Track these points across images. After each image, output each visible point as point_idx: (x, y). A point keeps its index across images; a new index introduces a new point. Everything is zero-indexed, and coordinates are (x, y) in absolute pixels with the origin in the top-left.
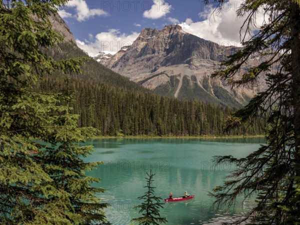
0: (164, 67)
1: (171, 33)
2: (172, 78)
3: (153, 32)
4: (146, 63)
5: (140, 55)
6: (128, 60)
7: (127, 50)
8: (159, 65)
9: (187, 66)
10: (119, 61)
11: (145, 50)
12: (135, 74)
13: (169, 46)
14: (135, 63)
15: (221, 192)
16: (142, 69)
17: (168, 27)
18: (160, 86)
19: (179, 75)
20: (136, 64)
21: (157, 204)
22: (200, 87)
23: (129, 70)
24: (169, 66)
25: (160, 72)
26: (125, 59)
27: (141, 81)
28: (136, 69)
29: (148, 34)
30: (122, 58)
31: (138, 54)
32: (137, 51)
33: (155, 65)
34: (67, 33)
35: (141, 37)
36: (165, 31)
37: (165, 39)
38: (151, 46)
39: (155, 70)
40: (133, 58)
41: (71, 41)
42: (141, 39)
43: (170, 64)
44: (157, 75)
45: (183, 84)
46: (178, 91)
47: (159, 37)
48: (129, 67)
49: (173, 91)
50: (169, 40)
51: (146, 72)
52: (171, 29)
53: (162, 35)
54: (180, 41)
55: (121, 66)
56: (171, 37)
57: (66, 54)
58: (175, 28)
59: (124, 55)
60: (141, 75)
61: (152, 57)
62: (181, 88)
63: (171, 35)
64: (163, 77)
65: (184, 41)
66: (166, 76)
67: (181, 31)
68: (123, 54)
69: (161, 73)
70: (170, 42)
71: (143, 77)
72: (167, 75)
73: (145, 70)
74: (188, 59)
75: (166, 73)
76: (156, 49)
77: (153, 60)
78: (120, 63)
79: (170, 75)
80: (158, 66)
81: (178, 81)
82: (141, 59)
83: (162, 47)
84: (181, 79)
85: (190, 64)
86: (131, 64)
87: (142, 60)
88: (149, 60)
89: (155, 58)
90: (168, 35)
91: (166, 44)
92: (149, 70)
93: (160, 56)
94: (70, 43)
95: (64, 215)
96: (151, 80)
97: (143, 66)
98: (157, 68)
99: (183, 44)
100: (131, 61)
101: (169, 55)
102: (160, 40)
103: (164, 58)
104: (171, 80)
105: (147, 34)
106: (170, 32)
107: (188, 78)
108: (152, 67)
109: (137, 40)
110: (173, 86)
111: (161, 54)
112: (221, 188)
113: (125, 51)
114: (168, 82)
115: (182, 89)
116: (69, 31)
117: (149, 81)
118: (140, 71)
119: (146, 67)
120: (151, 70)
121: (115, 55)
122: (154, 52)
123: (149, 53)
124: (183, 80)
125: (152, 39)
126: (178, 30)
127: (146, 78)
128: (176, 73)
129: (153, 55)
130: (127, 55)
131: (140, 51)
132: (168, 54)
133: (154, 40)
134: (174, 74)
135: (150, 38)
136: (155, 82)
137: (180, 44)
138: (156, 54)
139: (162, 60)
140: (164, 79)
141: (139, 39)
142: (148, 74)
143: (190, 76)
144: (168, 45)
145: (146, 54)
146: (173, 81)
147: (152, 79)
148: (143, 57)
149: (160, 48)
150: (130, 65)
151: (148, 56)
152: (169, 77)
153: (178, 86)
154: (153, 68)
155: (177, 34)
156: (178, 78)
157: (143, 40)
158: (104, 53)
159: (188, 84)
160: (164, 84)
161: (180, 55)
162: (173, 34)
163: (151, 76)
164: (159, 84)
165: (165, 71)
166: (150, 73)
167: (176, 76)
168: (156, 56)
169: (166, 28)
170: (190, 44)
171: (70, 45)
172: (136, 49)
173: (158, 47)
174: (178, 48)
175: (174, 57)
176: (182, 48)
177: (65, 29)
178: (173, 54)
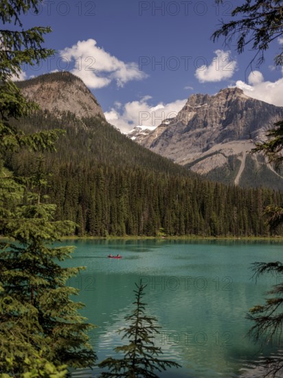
0: (220, 144)
1: (229, 99)
2: (231, 159)
3: (205, 99)
4: (195, 139)
5: (187, 130)
6: (171, 137)
7: (170, 123)
8: (213, 142)
9: (251, 142)
10: (160, 138)
11: (193, 123)
12: (181, 155)
13: (227, 116)
14: (180, 141)
15: (263, 314)
16: (190, 148)
17: (224, 91)
18: (214, 170)
19: (241, 155)
20: (182, 141)
21: (150, 327)
22: (270, 170)
23: (173, 149)
24: (226, 142)
25: (215, 151)
26: (167, 135)
27: (189, 164)
28: (182, 148)
29: (197, 102)
30: (163, 134)
31: (184, 127)
32: (183, 124)
33: (207, 142)
34: (93, 105)
35: (189, 105)
36: (220, 97)
37: (220, 108)
38: (201, 117)
39: (208, 148)
40: (178, 134)
41: (99, 115)
42: (188, 109)
43: (228, 139)
44: (211, 155)
45: (246, 166)
46: (239, 176)
47: (212, 105)
48: (173, 146)
49: (233, 176)
50: (227, 109)
51: (195, 152)
52: (228, 94)
53: (216, 102)
54: (240, 109)
55: (163, 145)
56: (229, 104)
57: (93, 132)
58: (234, 93)
59: (166, 131)
60: (188, 155)
61: (204, 132)
62: (244, 171)
63: (229, 102)
64: (218, 158)
65: (246, 109)
66: (223, 157)
67: (242, 96)
68: (164, 129)
69: (216, 153)
70: (228, 110)
71: (192, 158)
72: (224, 155)
73: (194, 149)
74: (253, 132)
75: (222, 152)
76: (209, 121)
77: (205, 135)
78: (161, 140)
79: (227, 155)
80: (211, 144)
81: (239, 163)
82: (188, 135)
83: (216, 117)
84: (243, 160)
85: (255, 140)
86: (175, 141)
87: (190, 136)
88: (199, 135)
89: (208, 133)
90: (224, 101)
91: (222, 113)
92: (199, 149)
93: (214, 130)
94: (97, 117)
95: (27, 337)
96: (202, 161)
97: (191, 144)
98: (210, 145)
99: (245, 112)
100: (175, 138)
101: (226, 129)
102: (213, 108)
103: (220, 132)
104: (229, 161)
106: (227, 98)
107: (253, 158)
108: (203, 145)
109: (183, 110)
110: (231, 168)
111: (215, 128)
112: (262, 308)
113: (167, 125)
114: (226, 163)
115: (244, 173)
116: (95, 102)
117: (199, 163)
118: (187, 151)
119: (196, 145)
120: (202, 148)
121: (154, 131)
122: (205, 124)
123: (199, 127)
124: (246, 161)
125: (203, 108)
126: (237, 94)
127: (196, 159)
128: (236, 152)
129: (205, 128)
130: (171, 130)
131: (187, 124)
132: (224, 126)
133: (205, 109)
134: (234, 153)
135: (200, 106)
136: (207, 164)
137: (241, 113)
138: (209, 128)
139: (216, 135)
140: (220, 161)
141: (185, 108)
142: (199, 155)
143: (255, 155)
144: (224, 115)
145: (195, 128)
146: (232, 162)
147: (204, 160)
148: (191, 132)
149: (214, 119)
150: (174, 143)
151: (198, 130)
152: (226, 157)
153: (239, 169)
154: (205, 146)
155: (237, 100)
156: (239, 158)
157: (190, 110)
158: (140, 128)
159: (253, 166)
160: (220, 166)
161: (241, 127)
162: (231, 100)
163: (202, 156)
164: (214, 167)
165: (221, 150)
166: (201, 153)
167: (236, 155)
168: (208, 131)
169: (222, 92)
170: (255, 112)
171: (97, 120)
172: (181, 122)
173: (211, 118)
174: (238, 119)
175: (233, 131)
176: (244, 117)
177: (91, 100)
178: (231, 127)
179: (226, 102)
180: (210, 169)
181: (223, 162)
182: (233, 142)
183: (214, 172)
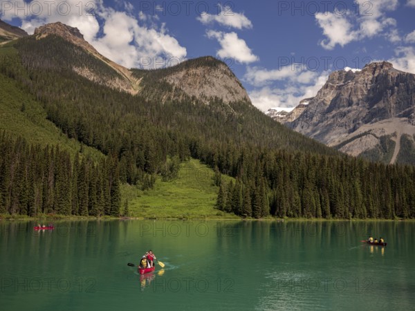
0: (368, 125)
1: (376, 75)
2: (383, 139)
3: (348, 76)
4: (339, 120)
5: (329, 110)
6: (311, 118)
7: (310, 104)
8: (360, 122)
9: (405, 121)
10: (298, 119)
11: (335, 104)
13: (374, 93)
14: (322, 121)
16: (334, 129)
17: (370, 66)
18: (365, 152)
19: (394, 135)
20: (325, 122)
23: (315, 131)
24: (376, 121)
25: (363, 132)
26: (307, 117)
27: (334, 146)
28: (325, 130)
29: (340, 79)
30: (301, 115)
31: (326, 108)
32: (324, 104)
33: (353, 122)
34: (239, 89)
35: (330, 84)
36: (366, 73)
37: (366, 84)
38: (346, 96)
39: (354, 129)
40: (319, 115)
41: (245, 99)
42: (329, 87)
43: (377, 118)
44: (360, 136)
45: (401, 147)
46: (394, 158)
47: (357, 82)
48: (314, 128)
49: (388, 157)
50: (374, 85)
51: (340, 133)
52: (375, 69)
53: (362, 78)
54: (391, 84)
55: (302, 127)
56: (376, 80)
57: (242, 116)
58: (382, 67)
59: (305, 112)
60: (332, 137)
61: (349, 112)
62: (400, 153)
63: (376, 77)
64: (368, 139)
65: (398, 85)
66: (374, 138)
67: (392, 70)
68: (302, 110)
69: (365, 134)
70: (376, 87)
71: (337, 140)
72: (375, 136)
73: (339, 131)
74: (407, 109)
75: (373, 132)
76: (354, 99)
77: (350, 115)
78: (300, 122)
79: (379, 135)
80: (359, 124)
81: (392, 144)
82: (331, 115)
83: (362, 95)
84: (397, 140)
85: (410, 118)
86: (316, 122)
87: (333, 117)
88: (343, 115)
89: (353, 112)
90: (371, 77)
91: (369, 90)
92: (345, 130)
93: (361, 109)
94: (244, 101)
96: (350, 143)
97: (335, 125)
98: (357, 126)
99: (396, 88)
100: (316, 119)
101: (375, 107)
102: (359, 85)
103: (368, 111)
104: (381, 142)
105: (338, 79)
106: (374, 73)
107: (409, 138)
108: (349, 126)
109: (323, 88)
110: (385, 150)
111: (361, 106)
113: (306, 106)
114: (378, 145)
116: (241, 85)
117: (347, 145)
118: (330, 132)
119: (340, 125)
120: (348, 129)
121: (292, 113)
122: (350, 104)
123: (344, 106)
124: (401, 141)
125: (347, 85)
126: (386, 69)
127: (342, 141)
128: (388, 132)
129: (350, 108)
130: (311, 111)
131: (329, 103)
132: (372, 105)
133: (349, 87)
134: (386, 134)
135: (342, 84)
136: (356, 147)
137: (392, 88)
138: (355, 107)
139: (364, 114)
140: (371, 142)
141: (326, 86)
142: (344, 137)
143: (412, 135)
144: (371, 92)
145: (339, 108)
146: (386, 143)
147: (352, 142)
148: (334, 112)
149: (360, 97)
150: (315, 125)
151: (342, 110)
152: (377, 138)
153: (394, 151)
154: (352, 127)
155: (387, 75)
156: (393, 139)
157: (332, 88)
158: (275, 111)
159: (410, 147)
160: (371, 148)
161: (392, 105)
162: (378, 76)
163: (349, 138)
164: (364, 149)
165: (370, 130)
166: (347, 134)
167: (388, 136)
168: (354, 110)
169: (368, 67)
170: (408, 87)
171: (244, 104)
172: (322, 102)
173: (357, 96)
174: (389, 95)
175: (383, 109)
176: (396, 93)
177: (236, 84)
178: (381, 105)
179: (373, 77)
180: (360, 152)
181: (375, 144)
182: (384, 121)
183: (365, 155)
